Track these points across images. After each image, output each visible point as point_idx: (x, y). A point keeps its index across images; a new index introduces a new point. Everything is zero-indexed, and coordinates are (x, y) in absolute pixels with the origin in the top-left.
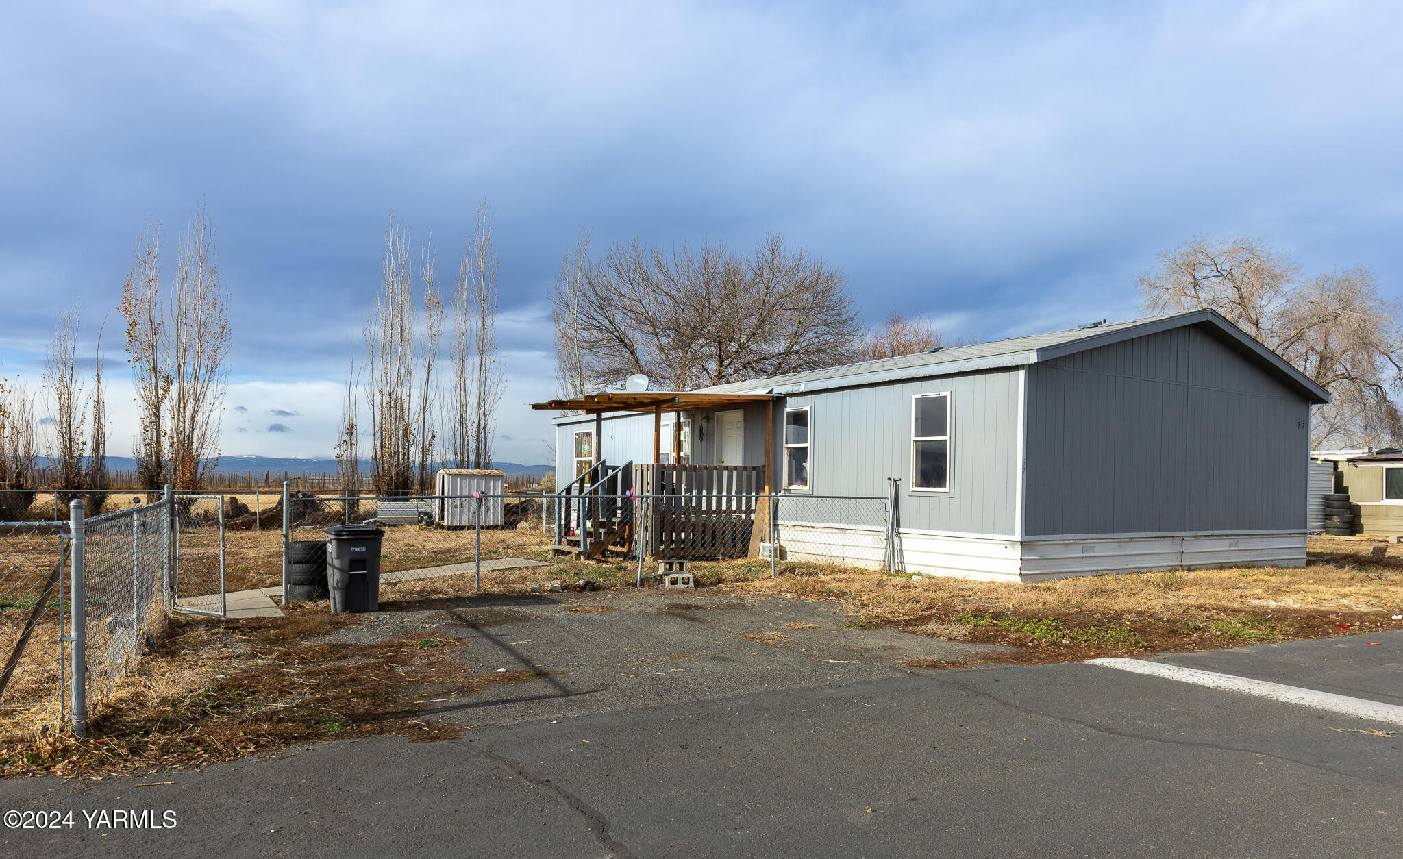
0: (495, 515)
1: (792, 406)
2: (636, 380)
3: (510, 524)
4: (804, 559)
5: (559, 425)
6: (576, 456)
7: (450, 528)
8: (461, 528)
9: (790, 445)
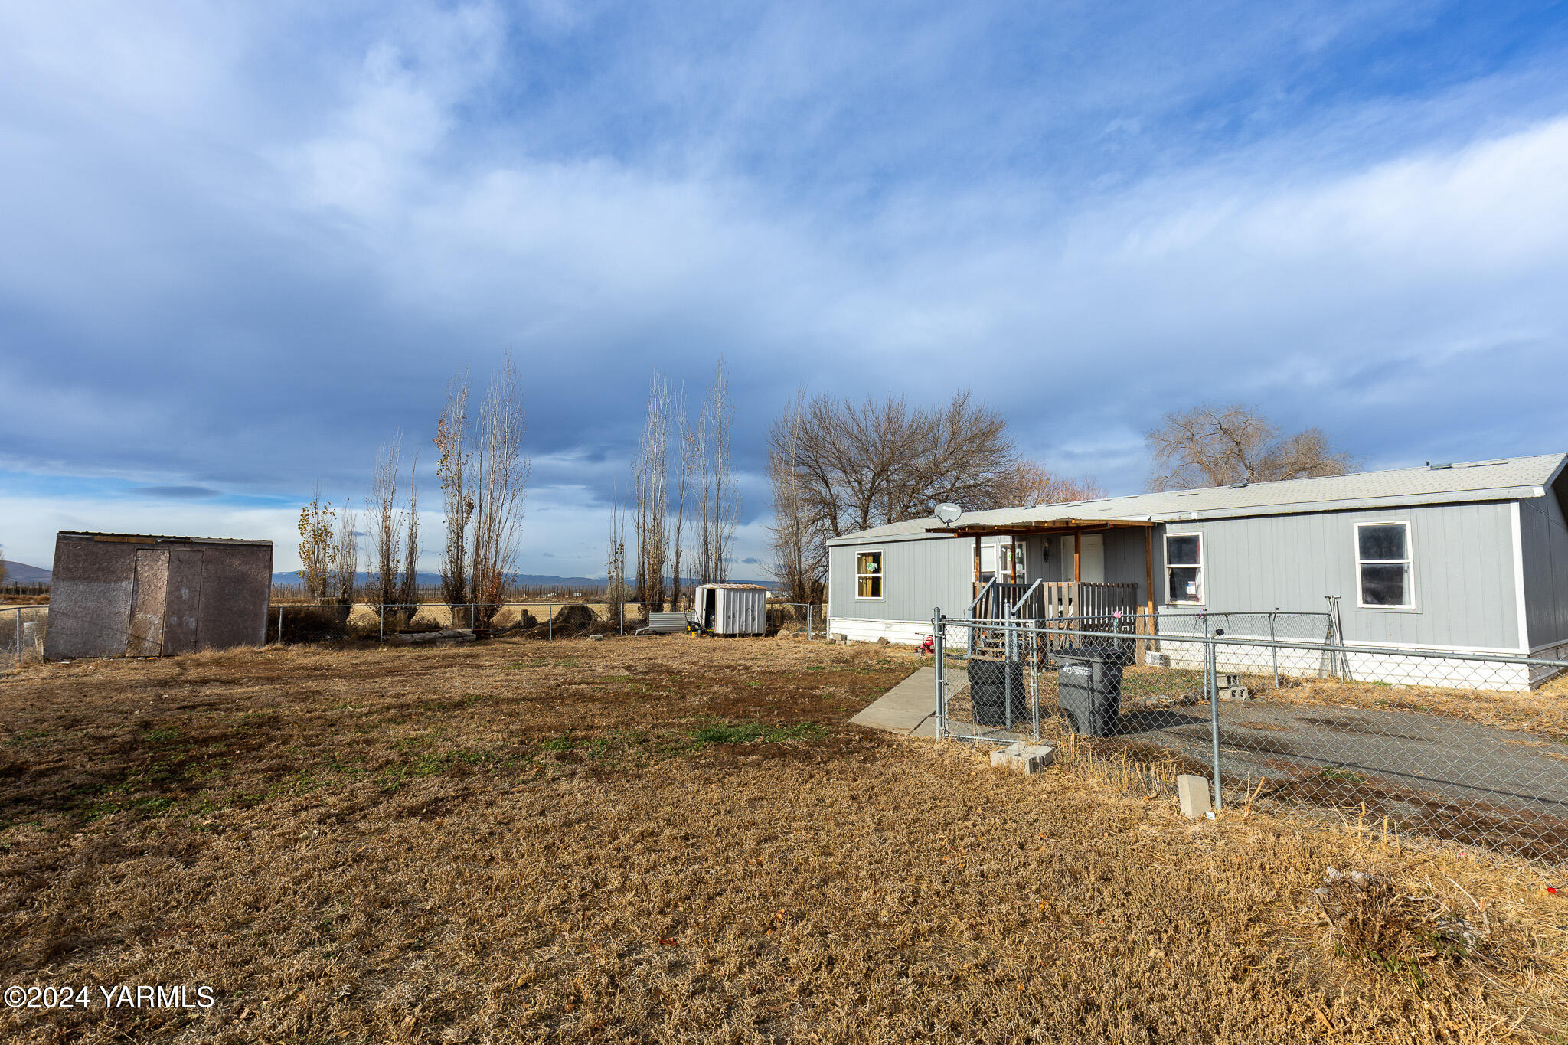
0: (761, 626)
1: (1172, 532)
2: (944, 508)
3: (771, 632)
4: (1182, 666)
5: (832, 546)
6: (859, 572)
7: (726, 636)
8: (733, 636)
9: (1173, 566)
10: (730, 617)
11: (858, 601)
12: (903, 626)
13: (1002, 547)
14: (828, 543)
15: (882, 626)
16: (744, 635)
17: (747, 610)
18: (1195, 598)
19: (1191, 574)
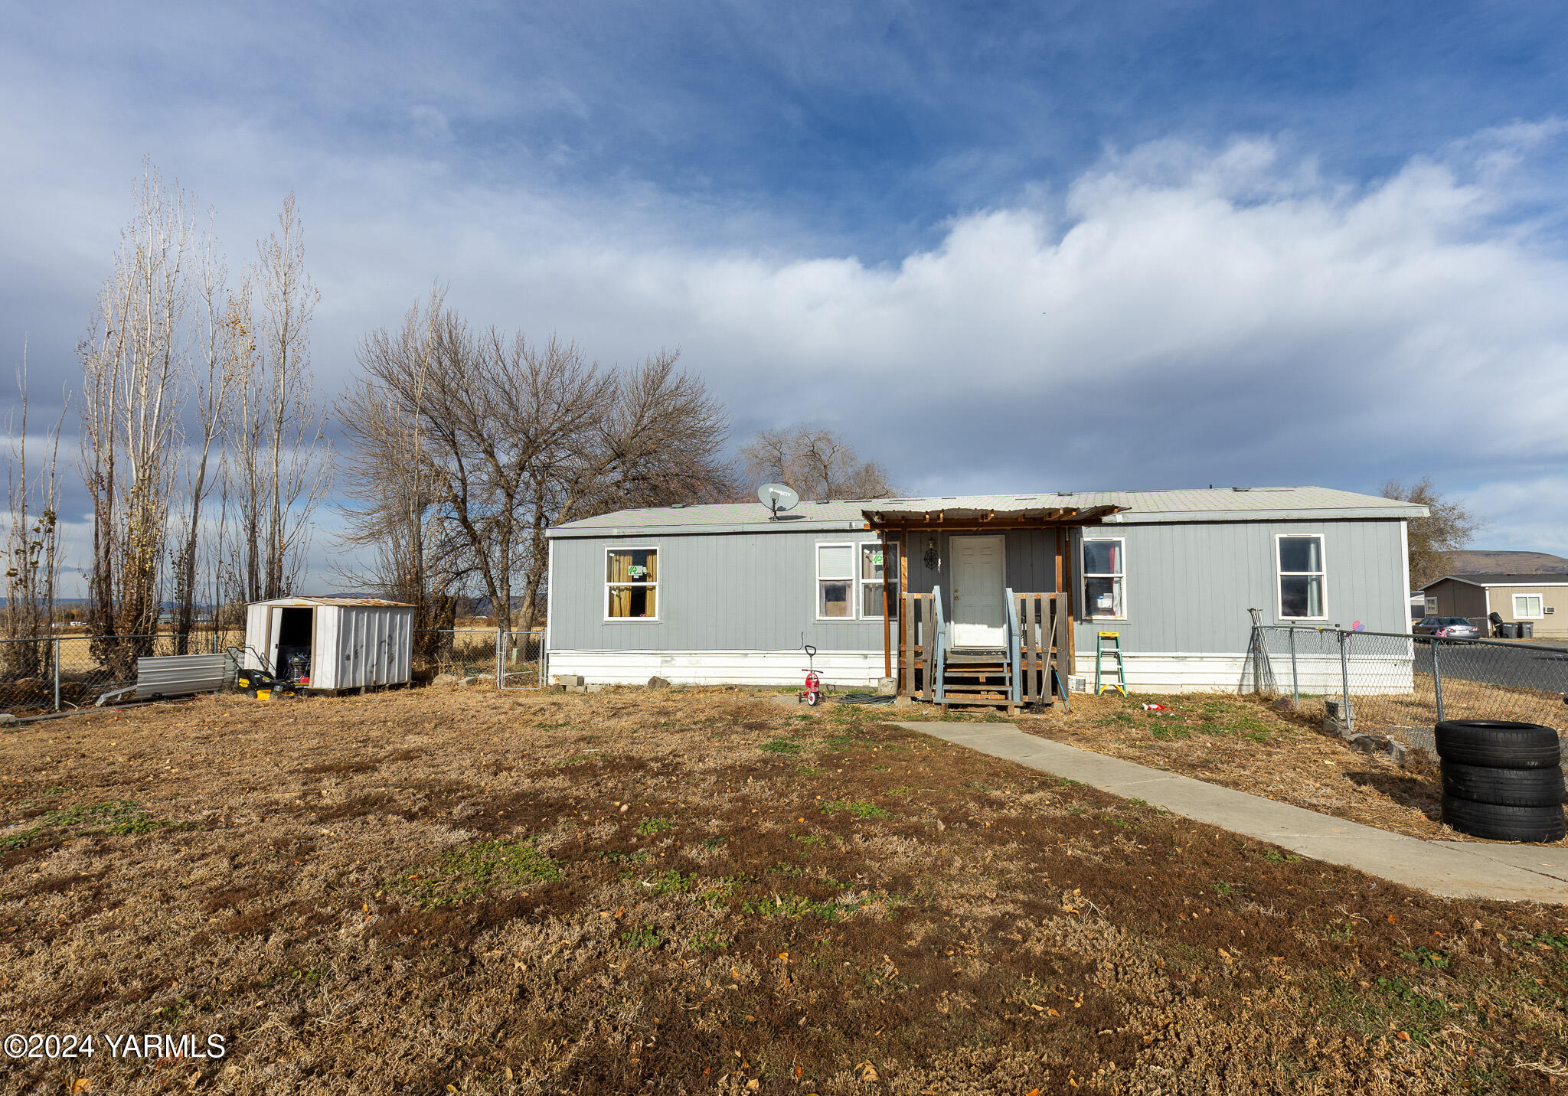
0: (403, 670)
1: (1092, 536)
3: (421, 680)
5: (554, 538)
6: (609, 580)
7: (342, 693)
8: (354, 691)
9: (1090, 575)
10: (348, 658)
11: (608, 624)
12: (694, 659)
13: (864, 547)
14: (548, 533)
15: (657, 660)
16: (375, 688)
17: (380, 643)
18: (1110, 611)
19: (1107, 586)
